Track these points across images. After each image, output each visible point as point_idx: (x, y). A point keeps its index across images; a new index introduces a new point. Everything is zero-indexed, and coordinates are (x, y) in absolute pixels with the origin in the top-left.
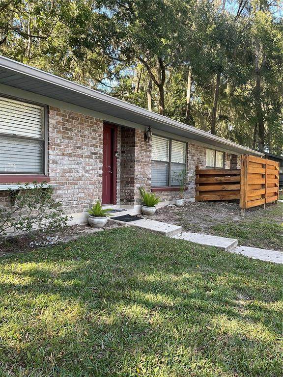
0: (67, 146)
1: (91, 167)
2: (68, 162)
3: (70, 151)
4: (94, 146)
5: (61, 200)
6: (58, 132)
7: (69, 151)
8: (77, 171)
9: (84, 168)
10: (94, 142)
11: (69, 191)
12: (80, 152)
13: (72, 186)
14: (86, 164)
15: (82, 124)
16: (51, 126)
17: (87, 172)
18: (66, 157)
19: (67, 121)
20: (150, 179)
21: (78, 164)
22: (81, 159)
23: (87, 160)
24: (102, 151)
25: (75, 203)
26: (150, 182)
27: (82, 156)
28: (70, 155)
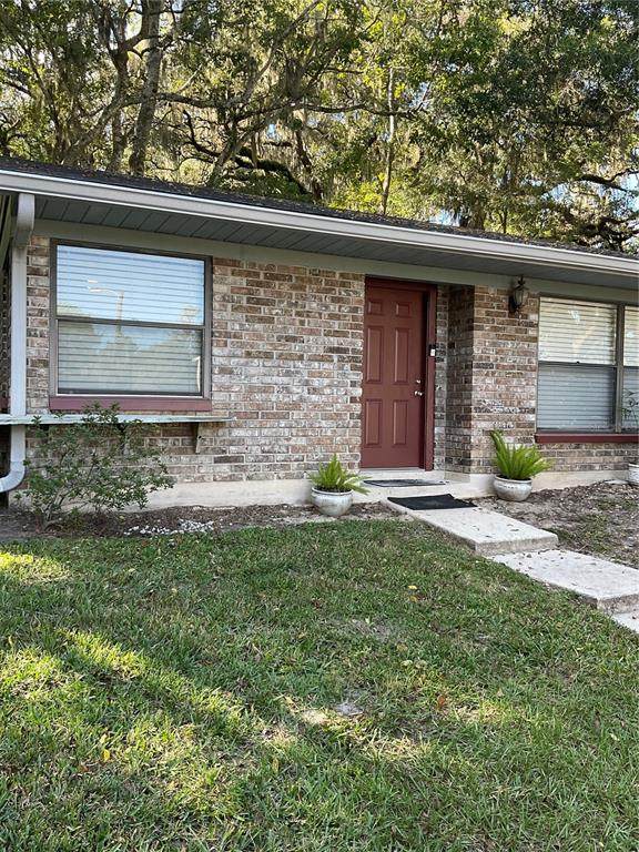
0: (260, 338)
1: (326, 381)
2: (262, 370)
3: (268, 348)
4: (337, 334)
5: (242, 448)
6: (235, 309)
7: (263, 347)
8: (287, 389)
9: (307, 383)
10: (336, 326)
11: (265, 431)
12: (296, 348)
13: (272, 422)
14: (311, 374)
15: (303, 288)
16: (217, 297)
17: (315, 391)
18: (256, 360)
19: (259, 284)
20: (533, 411)
21: (288, 374)
22: (299, 364)
23: (316, 364)
24: (359, 344)
25: (280, 457)
26: (532, 417)
27: (301, 358)
28: (268, 356)
